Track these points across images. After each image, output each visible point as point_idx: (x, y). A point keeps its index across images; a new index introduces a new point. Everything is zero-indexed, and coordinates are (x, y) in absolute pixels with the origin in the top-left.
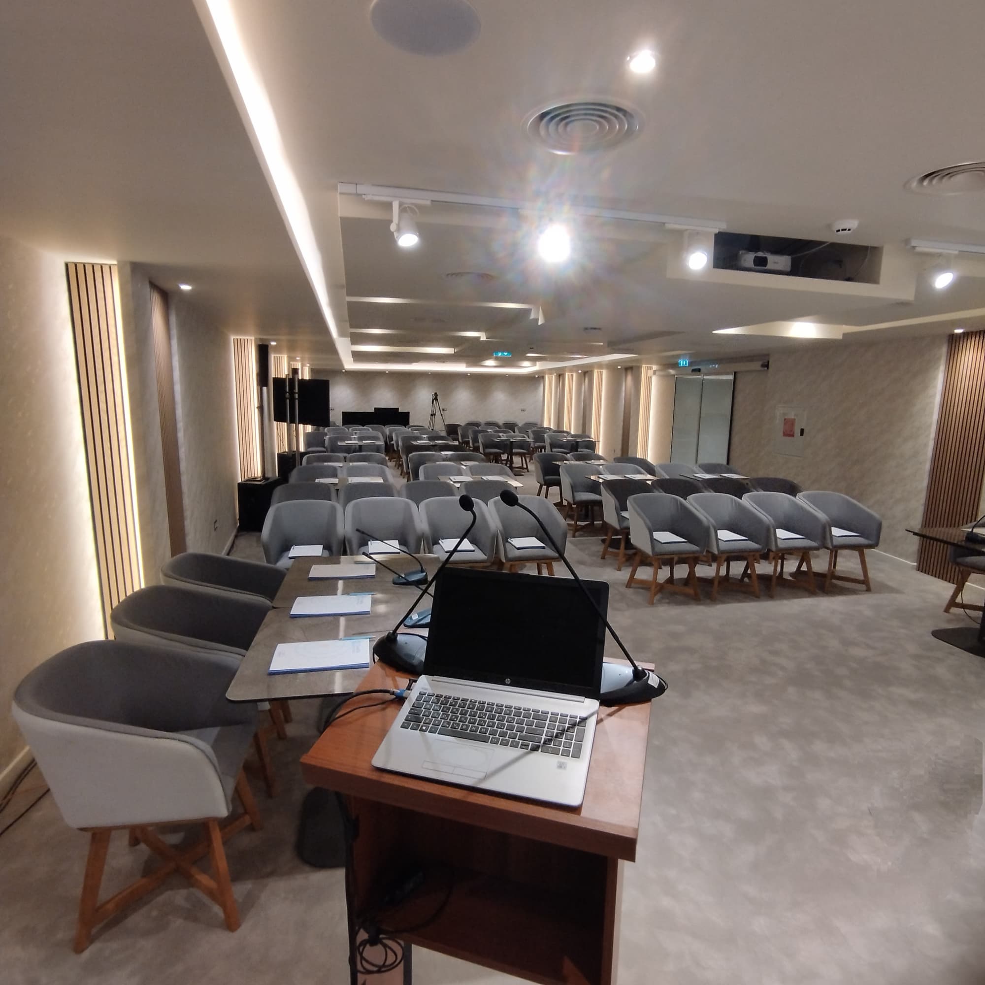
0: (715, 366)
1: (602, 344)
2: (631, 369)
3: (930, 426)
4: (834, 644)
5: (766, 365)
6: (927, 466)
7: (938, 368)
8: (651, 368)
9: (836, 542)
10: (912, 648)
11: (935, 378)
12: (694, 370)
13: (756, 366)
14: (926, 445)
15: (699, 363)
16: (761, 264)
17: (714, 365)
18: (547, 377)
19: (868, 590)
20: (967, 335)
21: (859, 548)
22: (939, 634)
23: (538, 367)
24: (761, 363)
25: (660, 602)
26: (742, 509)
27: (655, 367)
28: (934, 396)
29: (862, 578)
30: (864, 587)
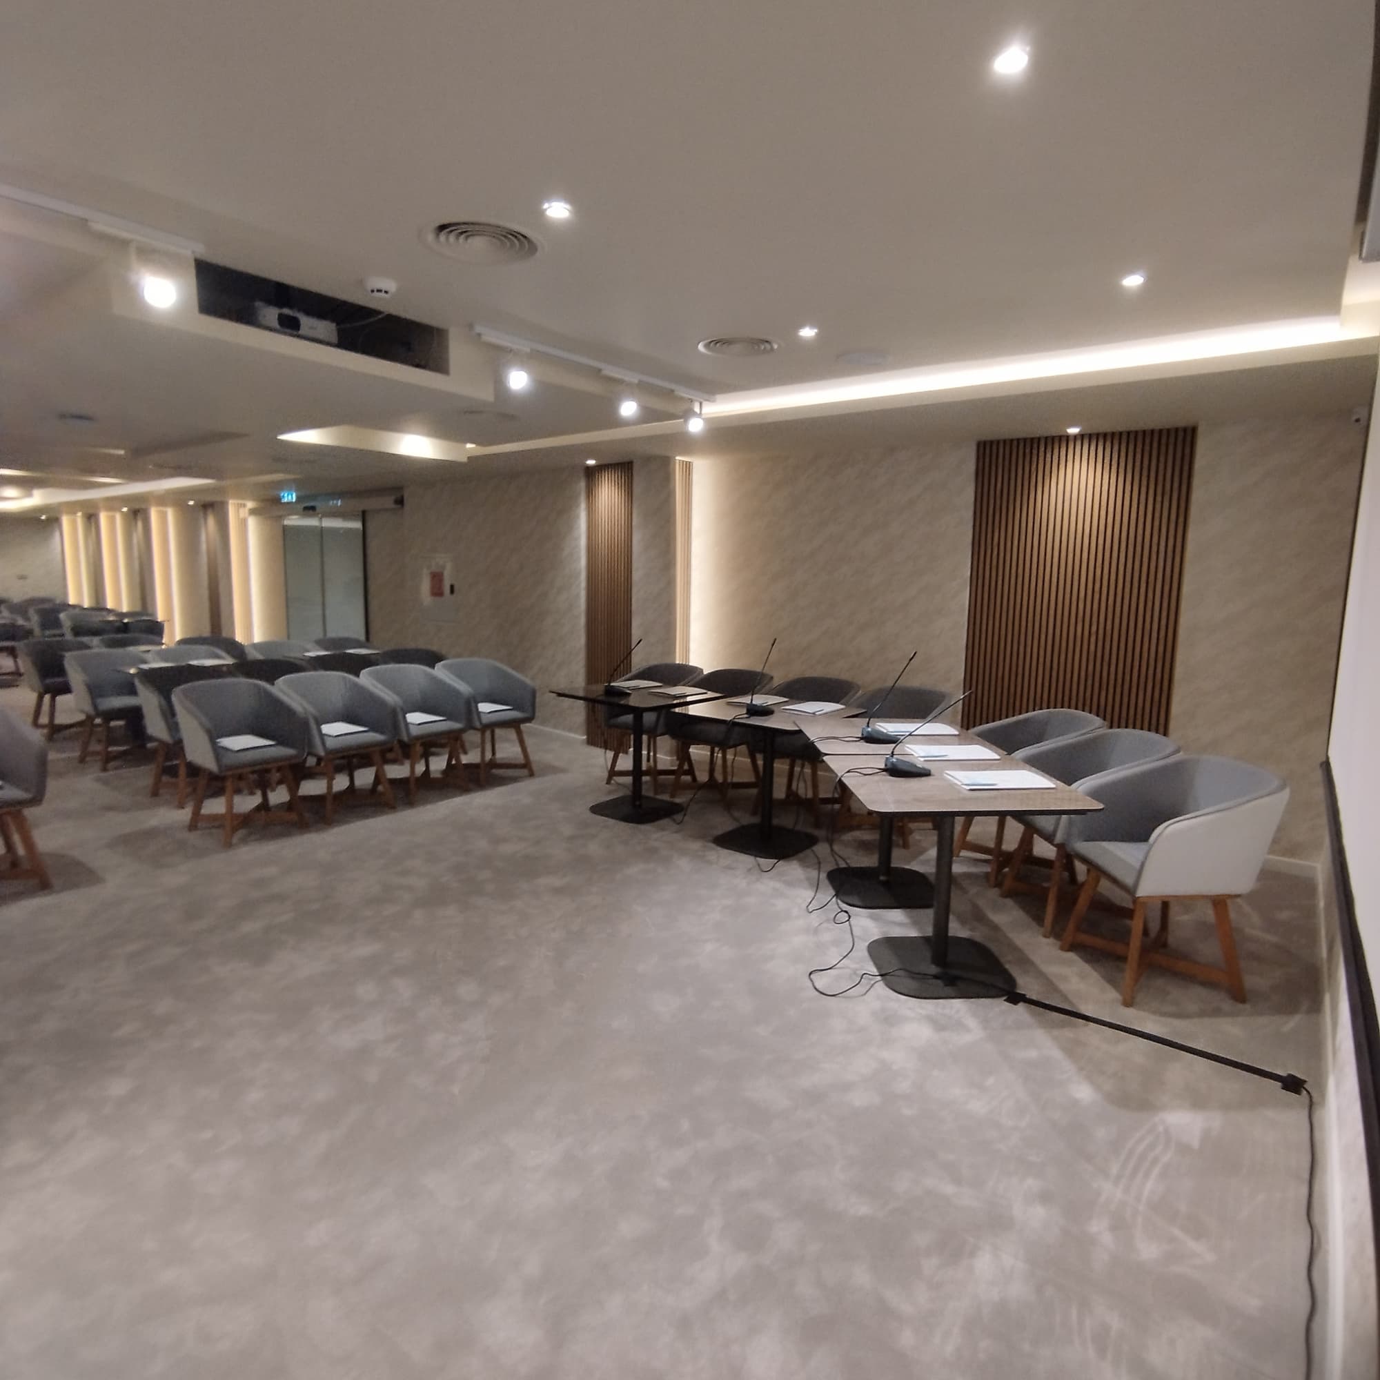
0: (337, 503)
1: (122, 452)
2: (211, 506)
3: (579, 573)
4: (481, 844)
5: (400, 502)
6: (582, 620)
7: (578, 506)
8: (244, 506)
9: (485, 720)
10: (567, 830)
11: (578, 517)
12: (306, 508)
13: (388, 502)
14: (578, 596)
15: (314, 497)
16: (289, 326)
17: (335, 502)
18: (65, 521)
19: (532, 774)
20: (600, 468)
21: (514, 724)
22: (597, 809)
23: (37, 499)
24: (393, 498)
25: (244, 841)
26: (361, 690)
27: (250, 505)
28: (578, 539)
29: (521, 760)
30: (525, 772)
